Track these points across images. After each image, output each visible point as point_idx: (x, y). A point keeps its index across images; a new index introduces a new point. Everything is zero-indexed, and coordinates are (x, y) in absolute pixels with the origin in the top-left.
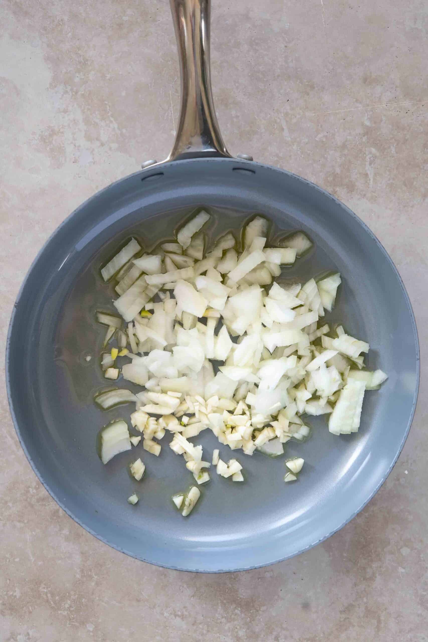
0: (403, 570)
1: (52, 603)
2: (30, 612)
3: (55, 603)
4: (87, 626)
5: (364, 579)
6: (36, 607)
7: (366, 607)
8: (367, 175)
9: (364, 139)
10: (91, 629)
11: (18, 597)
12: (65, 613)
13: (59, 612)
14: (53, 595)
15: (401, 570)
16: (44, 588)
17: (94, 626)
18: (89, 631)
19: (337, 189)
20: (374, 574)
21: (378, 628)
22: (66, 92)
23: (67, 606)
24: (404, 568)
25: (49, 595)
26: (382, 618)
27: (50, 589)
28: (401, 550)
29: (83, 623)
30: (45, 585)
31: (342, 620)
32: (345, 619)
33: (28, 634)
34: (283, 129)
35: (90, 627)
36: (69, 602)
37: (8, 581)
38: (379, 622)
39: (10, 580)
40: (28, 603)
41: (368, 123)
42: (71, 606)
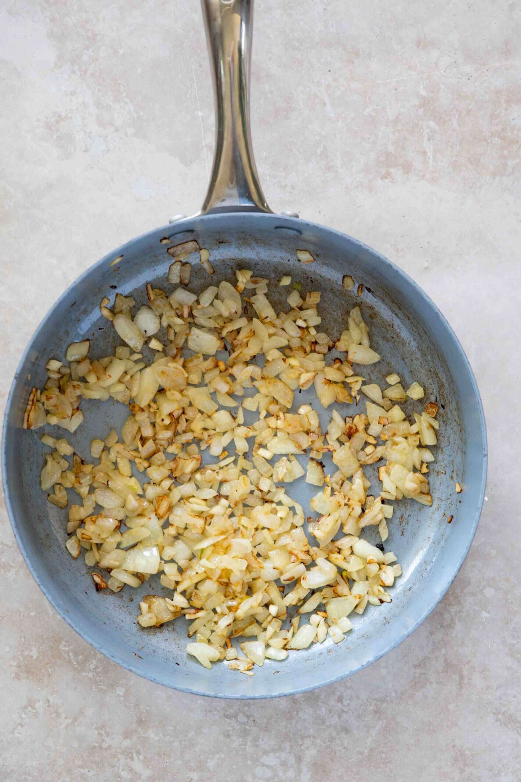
0: (487, 615)
1: (75, 663)
2: (50, 675)
3: (78, 663)
4: (117, 690)
5: (441, 627)
6: (56, 668)
7: (446, 660)
8: (425, 153)
9: (421, 111)
10: (122, 694)
11: (35, 658)
12: (90, 675)
13: (84, 674)
14: (76, 654)
15: (484, 614)
16: (65, 646)
17: (124, 690)
18: (119, 696)
19: (392, 170)
20: (452, 620)
21: (461, 685)
22: (74, 72)
23: (92, 666)
24: (488, 612)
25: (71, 654)
26: (465, 673)
27: (71, 647)
28: (484, 591)
29: (112, 686)
30: (66, 642)
31: (417, 676)
32: (421, 674)
33: (48, 701)
34: (324, 104)
35: (120, 691)
36: (94, 662)
37: (23, 639)
38: (462, 677)
39: (24, 637)
40: (47, 664)
41: (423, 93)
42: (97, 667)
